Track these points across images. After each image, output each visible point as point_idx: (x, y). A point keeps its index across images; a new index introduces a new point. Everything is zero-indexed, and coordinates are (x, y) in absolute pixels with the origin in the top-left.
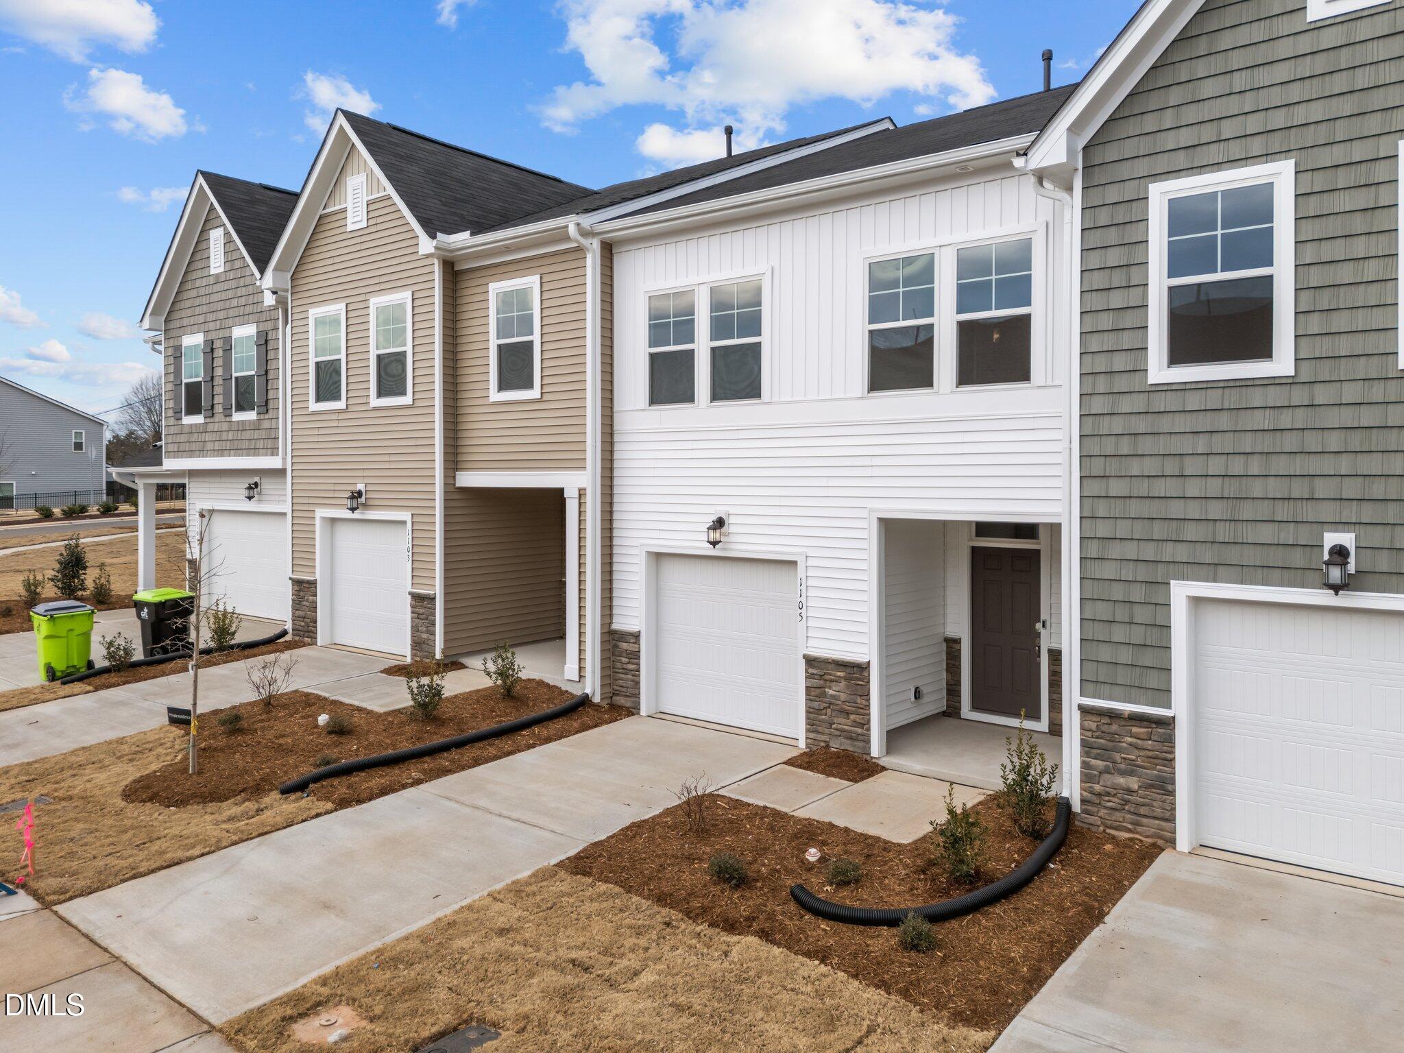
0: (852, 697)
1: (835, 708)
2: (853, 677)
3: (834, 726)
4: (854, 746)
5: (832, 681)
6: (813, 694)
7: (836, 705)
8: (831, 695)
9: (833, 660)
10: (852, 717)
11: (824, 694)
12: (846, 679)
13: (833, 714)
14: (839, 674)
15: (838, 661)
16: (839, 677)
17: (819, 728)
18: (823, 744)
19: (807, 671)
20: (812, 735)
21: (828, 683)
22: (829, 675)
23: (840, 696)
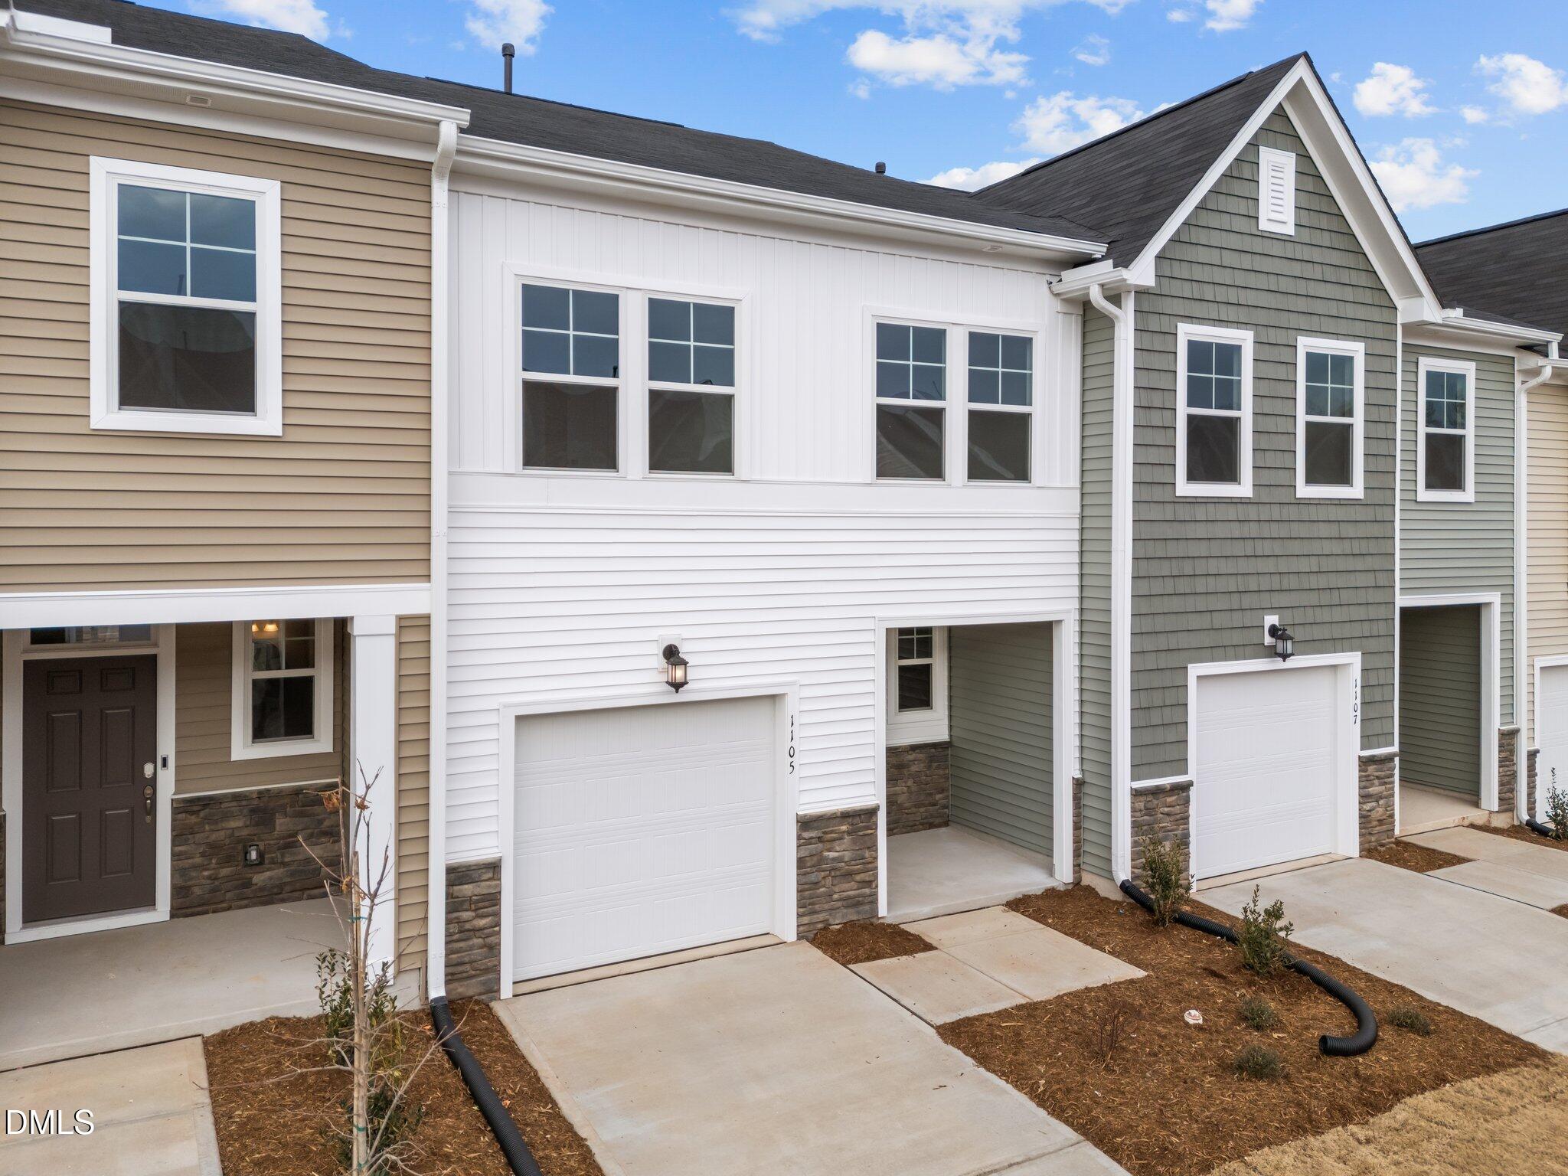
0: (859, 852)
1: (838, 873)
2: (859, 828)
4: (858, 913)
5: (834, 840)
7: (838, 869)
9: (842, 813)
10: (858, 877)
11: (824, 860)
12: (849, 833)
14: (844, 828)
16: (844, 832)
18: (820, 926)
19: (799, 837)
20: (806, 920)
21: (828, 845)
22: (831, 833)
23: (844, 856)
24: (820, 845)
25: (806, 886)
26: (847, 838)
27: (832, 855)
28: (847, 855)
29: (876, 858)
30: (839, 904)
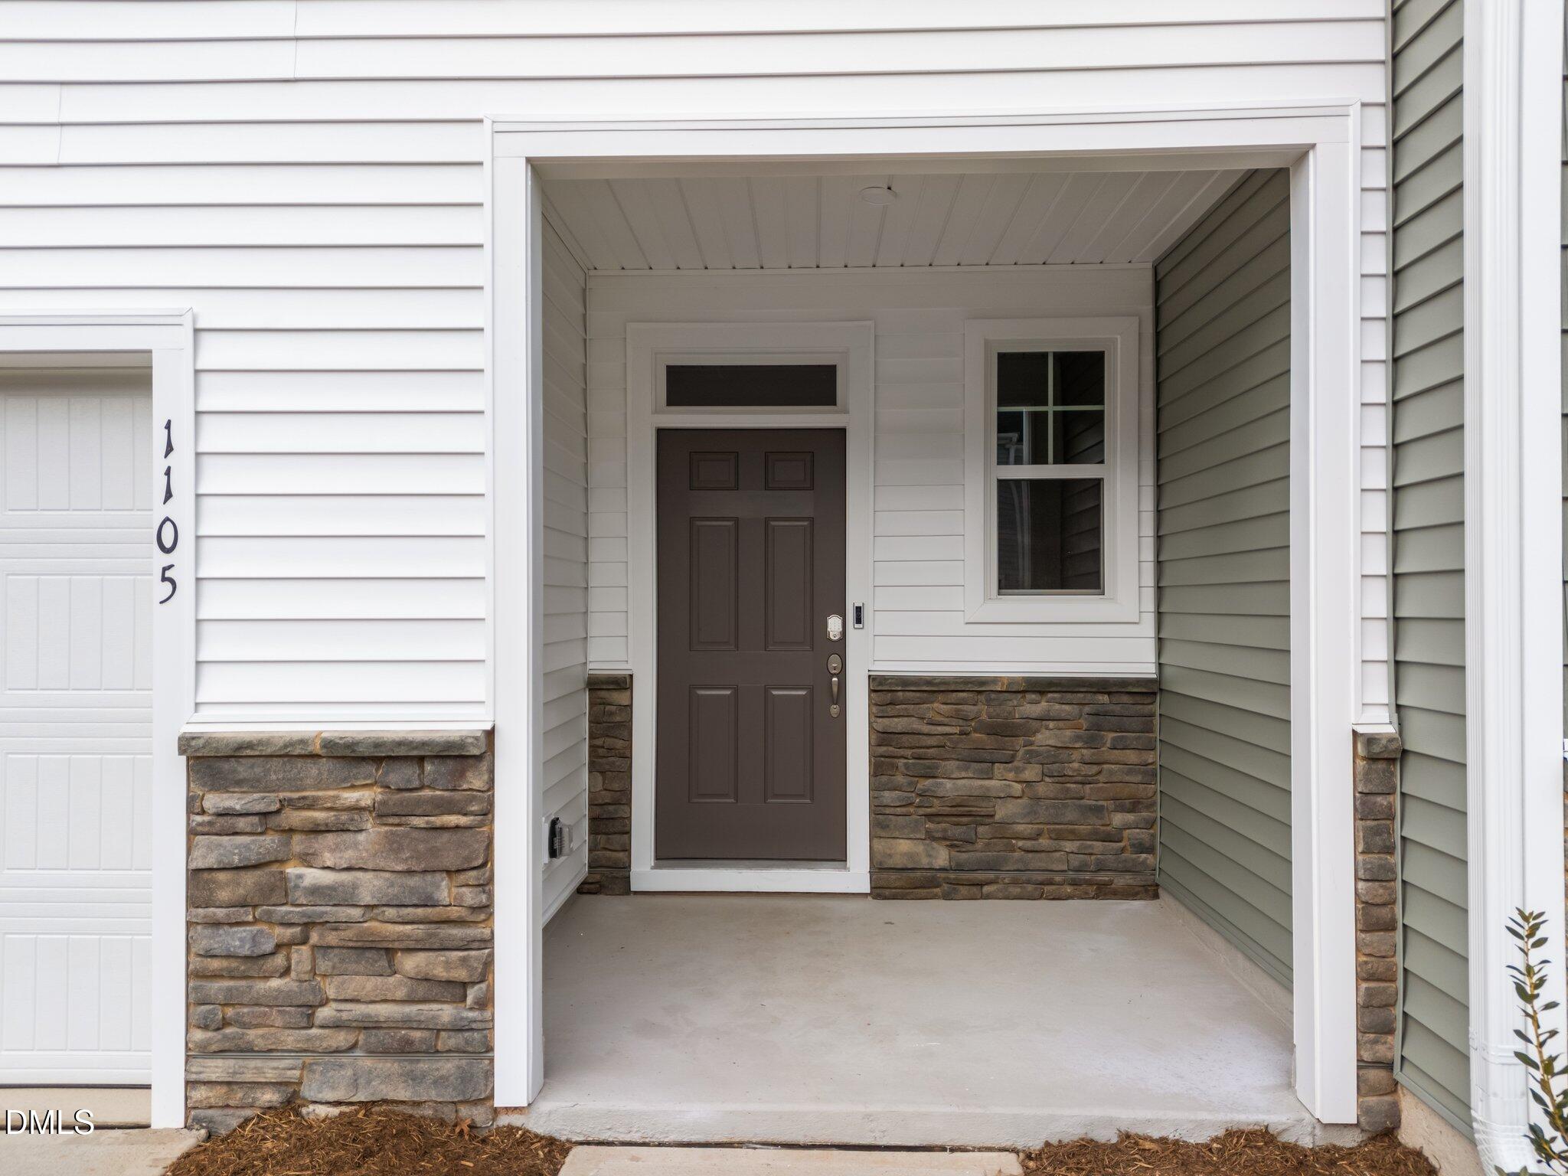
0: (414, 881)
1: (332, 938)
2: (419, 802)
3: (324, 1013)
4: (413, 1078)
5: (316, 830)
6: (224, 895)
7: (336, 925)
8: (316, 891)
9: (329, 744)
10: (411, 963)
11: (281, 890)
12: (381, 813)
13: (324, 966)
14: (351, 797)
15: (352, 745)
16: (356, 809)
17: (252, 1034)
18: (269, 1097)
19: (193, 806)
20: (216, 1069)
21: (298, 843)
22: (310, 807)
23: (355, 886)
24: (270, 841)
25: (215, 964)
26: (372, 832)
27: (313, 876)
28: (369, 887)
29: (485, 910)
30: (342, 1039)
